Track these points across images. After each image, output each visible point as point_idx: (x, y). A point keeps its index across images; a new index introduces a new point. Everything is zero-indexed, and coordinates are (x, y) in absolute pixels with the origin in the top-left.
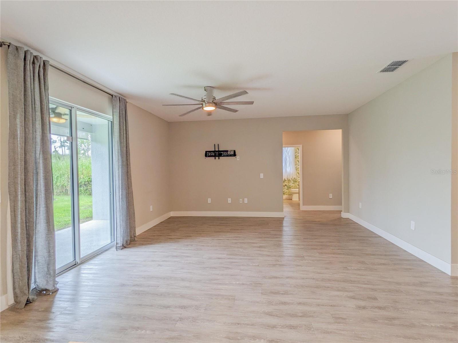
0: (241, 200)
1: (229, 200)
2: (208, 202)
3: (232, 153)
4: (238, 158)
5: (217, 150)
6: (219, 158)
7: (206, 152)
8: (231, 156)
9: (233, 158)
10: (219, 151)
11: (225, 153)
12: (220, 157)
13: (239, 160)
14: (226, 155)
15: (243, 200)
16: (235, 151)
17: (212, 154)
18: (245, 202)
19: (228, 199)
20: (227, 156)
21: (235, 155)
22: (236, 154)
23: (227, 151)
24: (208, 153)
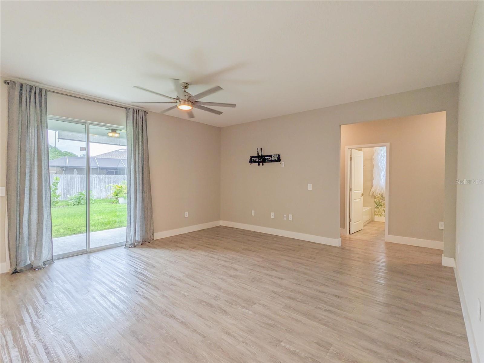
0: (285, 216)
1: (273, 215)
2: (252, 215)
3: (276, 158)
4: (283, 164)
5: (260, 154)
6: (263, 165)
7: (251, 157)
8: (275, 161)
9: (277, 163)
10: (262, 156)
11: (270, 158)
12: (264, 163)
13: (283, 166)
14: (270, 160)
15: (288, 217)
16: (279, 156)
17: (256, 159)
18: (290, 219)
19: (272, 213)
20: (272, 161)
21: (279, 160)
22: (281, 159)
23: (271, 156)
24: (252, 158)
